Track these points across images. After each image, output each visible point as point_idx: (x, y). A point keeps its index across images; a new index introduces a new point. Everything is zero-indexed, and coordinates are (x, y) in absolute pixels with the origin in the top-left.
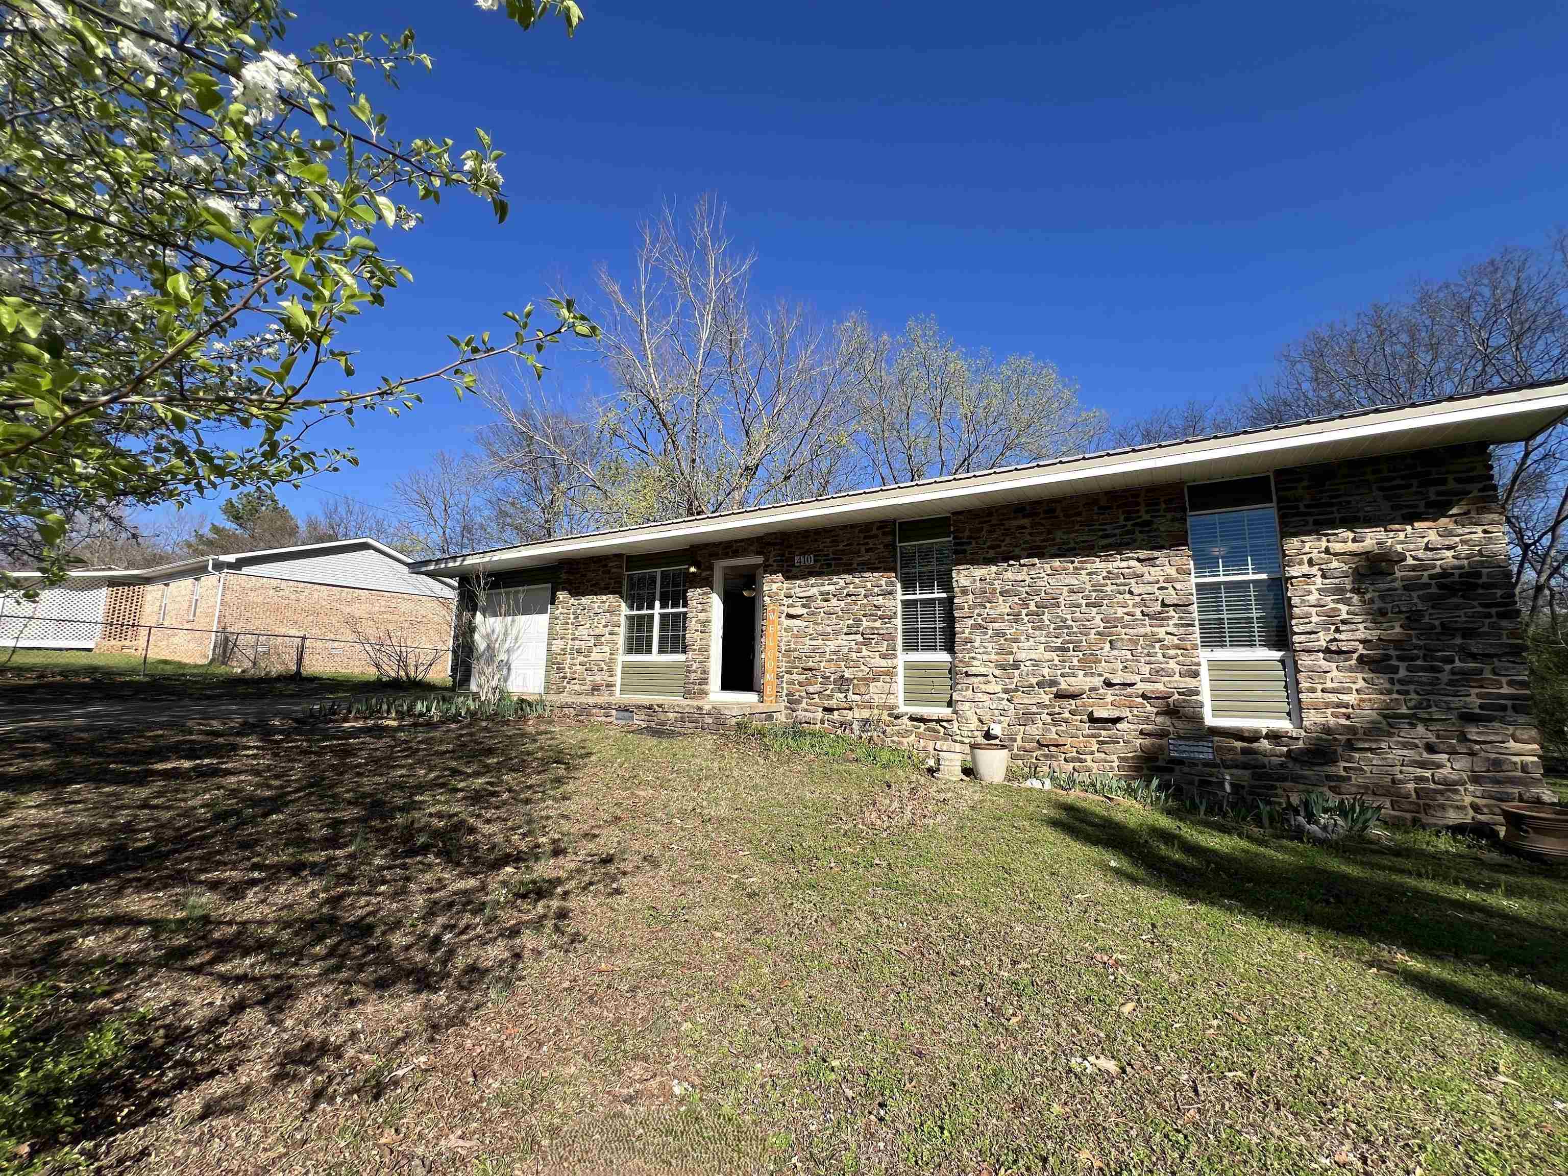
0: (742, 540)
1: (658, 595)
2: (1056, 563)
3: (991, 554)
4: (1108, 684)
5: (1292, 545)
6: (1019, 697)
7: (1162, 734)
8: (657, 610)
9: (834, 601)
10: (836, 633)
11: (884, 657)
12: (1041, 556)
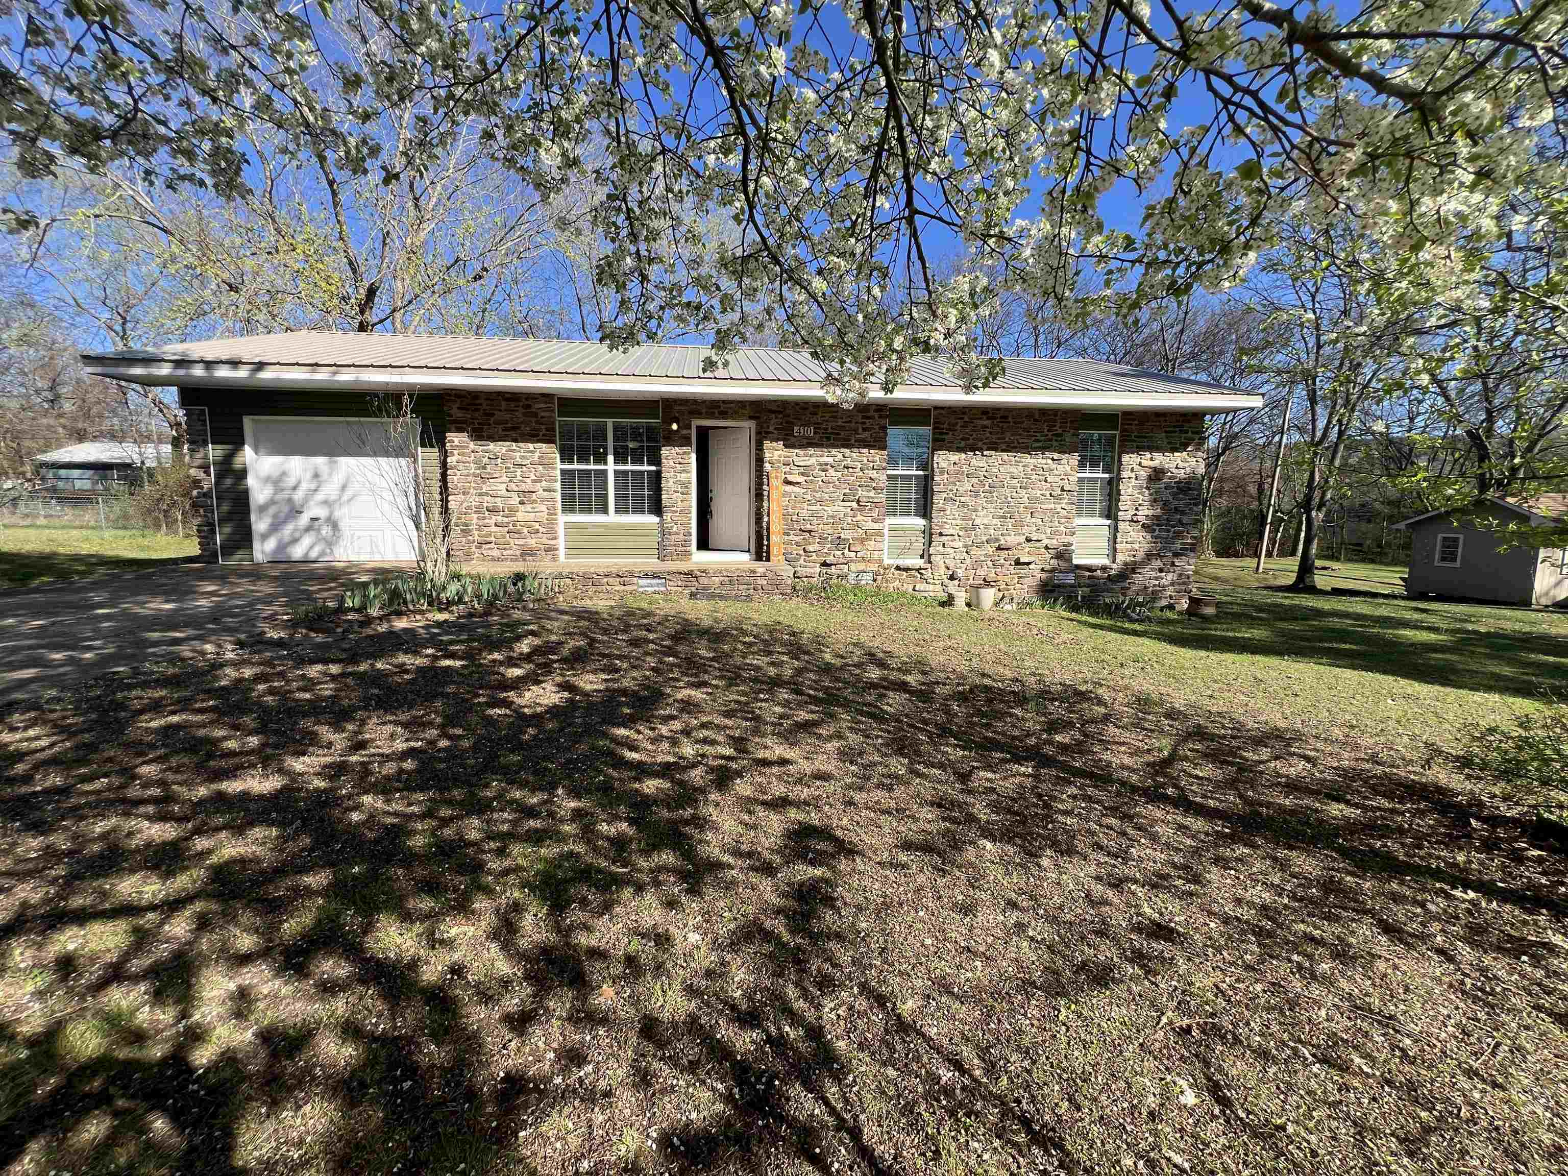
0: (732, 402)
1: (610, 449)
2: (1005, 456)
3: (963, 444)
4: (1028, 540)
5: (1126, 458)
6: (975, 551)
7: (1052, 571)
8: (611, 466)
9: (831, 472)
10: (832, 500)
11: (874, 521)
12: (996, 450)
